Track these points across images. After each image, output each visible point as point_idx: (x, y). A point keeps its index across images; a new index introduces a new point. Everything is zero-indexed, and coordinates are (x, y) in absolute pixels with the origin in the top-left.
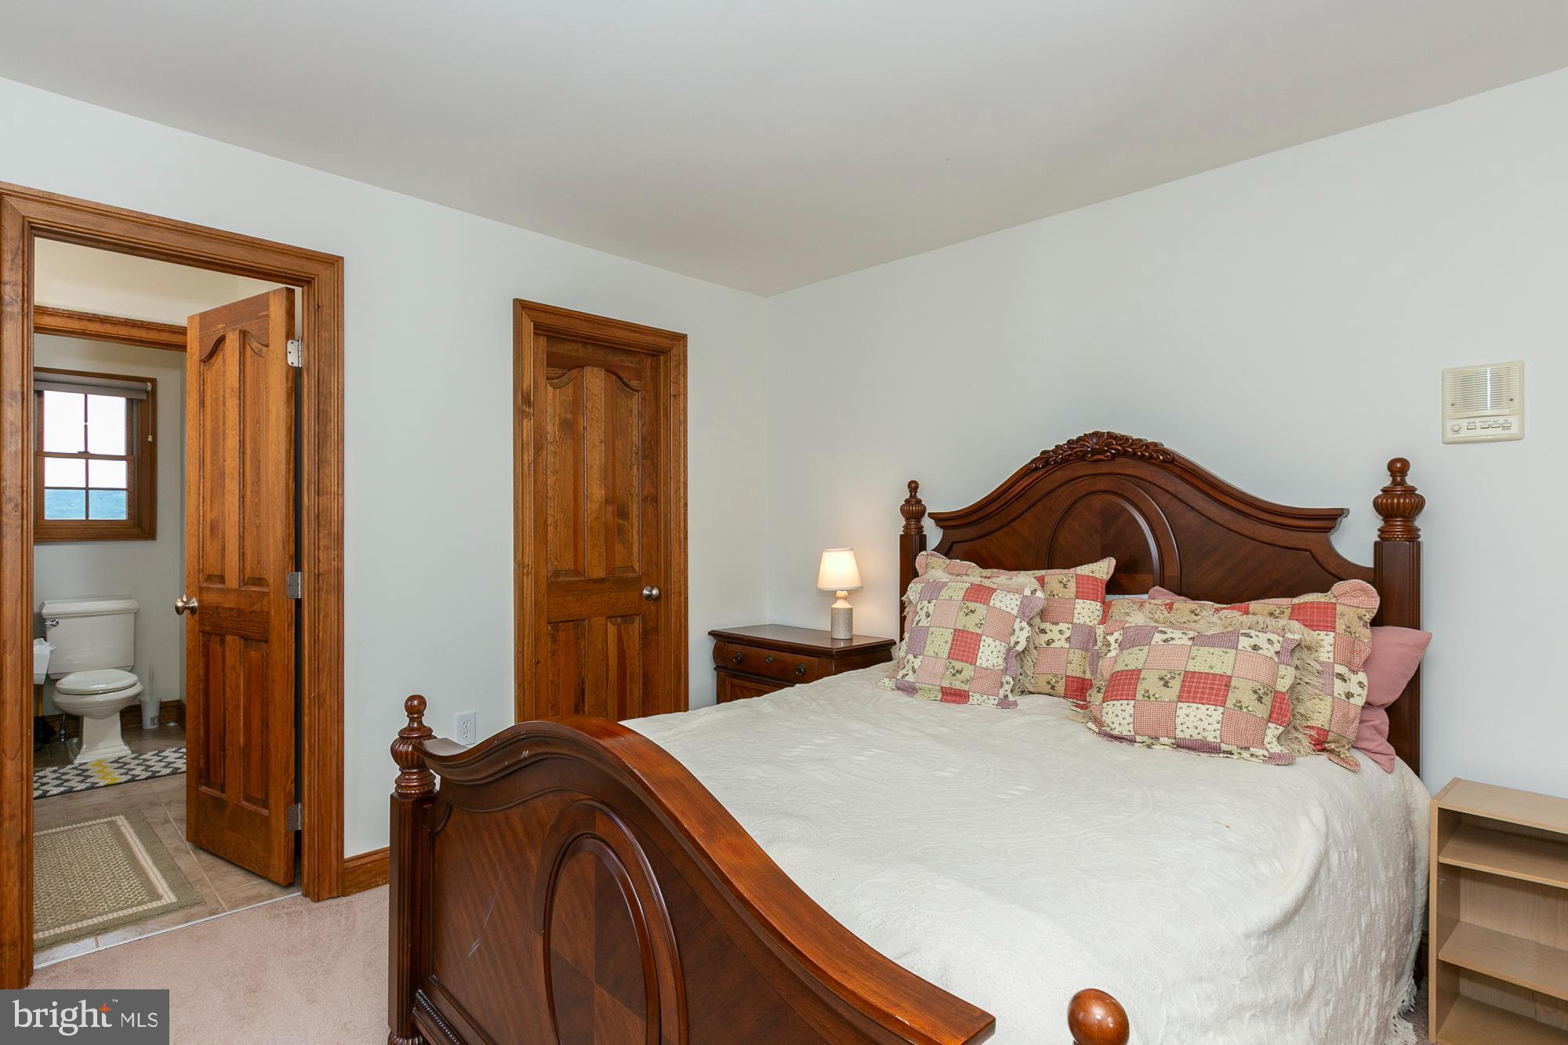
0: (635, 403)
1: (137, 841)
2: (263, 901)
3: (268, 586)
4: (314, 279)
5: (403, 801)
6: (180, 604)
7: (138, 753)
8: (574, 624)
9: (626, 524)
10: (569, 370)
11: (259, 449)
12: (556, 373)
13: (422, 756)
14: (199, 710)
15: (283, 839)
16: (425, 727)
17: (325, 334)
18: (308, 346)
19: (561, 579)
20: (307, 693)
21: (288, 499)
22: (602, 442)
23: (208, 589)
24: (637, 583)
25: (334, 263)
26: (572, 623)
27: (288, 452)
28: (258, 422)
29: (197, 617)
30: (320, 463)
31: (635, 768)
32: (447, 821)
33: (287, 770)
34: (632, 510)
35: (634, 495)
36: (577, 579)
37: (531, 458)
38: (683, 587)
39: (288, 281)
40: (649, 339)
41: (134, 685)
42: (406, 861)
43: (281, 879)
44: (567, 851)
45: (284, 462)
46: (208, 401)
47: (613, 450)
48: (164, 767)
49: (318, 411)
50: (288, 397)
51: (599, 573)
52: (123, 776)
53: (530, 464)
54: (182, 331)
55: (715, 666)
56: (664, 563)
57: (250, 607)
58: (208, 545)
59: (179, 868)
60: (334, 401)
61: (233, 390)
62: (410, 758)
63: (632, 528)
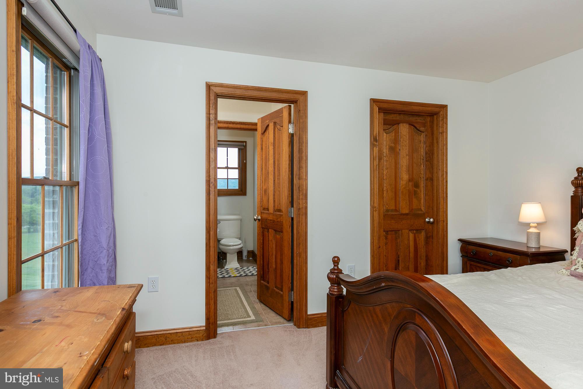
0: (422, 138)
1: (243, 296)
2: (281, 324)
3: (282, 212)
4: (298, 101)
5: (332, 296)
6: (255, 218)
7: (242, 267)
8: (395, 232)
9: (418, 190)
10: (393, 126)
11: (280, 164)
12: (387, 128)
13: (339, 280)
14: (261, 255)
15: (287, 304)
16: (340, 269)
17: (301, 121)
18: (296, 125)
19: (390, 213)
20: (295, 251)
21: (289, 181)
22: (407, 155)
23: (264, 212)
24: (424, 216)
25: (304, 94)
26: (394, 232)
27: (289, 164)
28: (279, 154)
29: (260, 222)
30: (300, 168)
31: (437, 297)
32: (349, 307)
33: (289, 279)
34: (421, 185)
35: (422, 178)
36: (396, 213)
37: (377, 163)
38: (445, 218)
39: (290, 102)
40: (429, 109)
41: (240, 244)
42: (333, 319)
43: (287, 318)
44: (401, 328)
45: (288, 168)
46: (264, 148)
47: (412, 158)
48: (249, 272)
49: (299, 149)
50: (289, 144)
51: (406, 211)
52: (238, 274)
53: (376, 166)
54: (256, 124)
55: (461, 255)
56: (436, 207)
57: (277, 220)
58: (264, 197)
59: (255, 308)
60: (304, 145)
61: (271, 143)
62: (334, 280)
63: (421, 192)
